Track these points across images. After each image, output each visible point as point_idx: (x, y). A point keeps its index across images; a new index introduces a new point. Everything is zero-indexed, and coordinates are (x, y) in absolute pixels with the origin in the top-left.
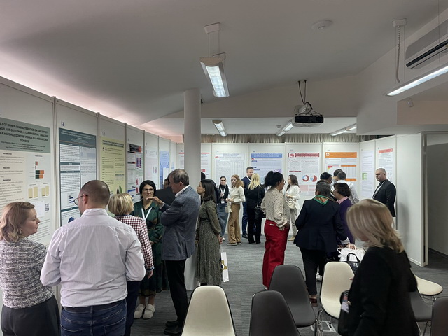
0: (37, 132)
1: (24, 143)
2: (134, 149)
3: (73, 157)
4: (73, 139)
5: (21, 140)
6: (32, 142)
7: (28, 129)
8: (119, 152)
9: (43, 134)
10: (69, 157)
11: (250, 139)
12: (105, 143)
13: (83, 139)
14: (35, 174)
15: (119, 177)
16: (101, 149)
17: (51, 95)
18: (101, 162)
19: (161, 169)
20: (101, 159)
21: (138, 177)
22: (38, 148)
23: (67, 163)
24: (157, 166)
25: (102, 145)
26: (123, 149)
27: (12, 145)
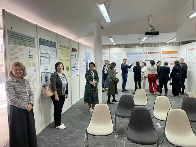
0: (29, 39)
1: (23, 43)
2: (74, 50)
3: (46, 51)
4: (46, 43)
5: (22, 42)
6: (27, 42)
7: (25, 37)
8: (67, 51)
9: (32, 40)
10: (44, 51)
11: (127, 46)
12: (60, 46)
13: (50, 43)
14: (29, 56)
15: (67, 61)
16: (59, 49)
17: (35, 23)
18: (59, 54)
19: (87, 60)
20: (59, 53)
21: (76, 63)
22: (30, 45)
23: (44, 53)
24: (85, 58)
25: (59, 47)
26: (69, 50)
27: (18, 43)
